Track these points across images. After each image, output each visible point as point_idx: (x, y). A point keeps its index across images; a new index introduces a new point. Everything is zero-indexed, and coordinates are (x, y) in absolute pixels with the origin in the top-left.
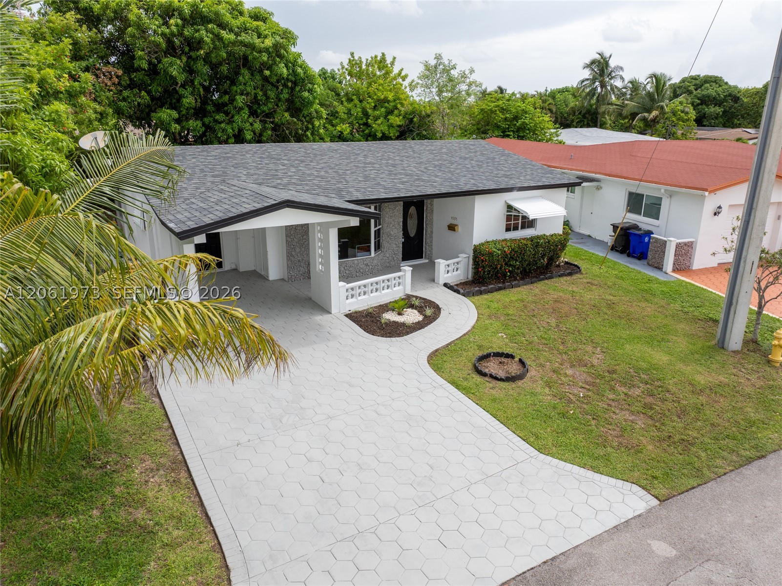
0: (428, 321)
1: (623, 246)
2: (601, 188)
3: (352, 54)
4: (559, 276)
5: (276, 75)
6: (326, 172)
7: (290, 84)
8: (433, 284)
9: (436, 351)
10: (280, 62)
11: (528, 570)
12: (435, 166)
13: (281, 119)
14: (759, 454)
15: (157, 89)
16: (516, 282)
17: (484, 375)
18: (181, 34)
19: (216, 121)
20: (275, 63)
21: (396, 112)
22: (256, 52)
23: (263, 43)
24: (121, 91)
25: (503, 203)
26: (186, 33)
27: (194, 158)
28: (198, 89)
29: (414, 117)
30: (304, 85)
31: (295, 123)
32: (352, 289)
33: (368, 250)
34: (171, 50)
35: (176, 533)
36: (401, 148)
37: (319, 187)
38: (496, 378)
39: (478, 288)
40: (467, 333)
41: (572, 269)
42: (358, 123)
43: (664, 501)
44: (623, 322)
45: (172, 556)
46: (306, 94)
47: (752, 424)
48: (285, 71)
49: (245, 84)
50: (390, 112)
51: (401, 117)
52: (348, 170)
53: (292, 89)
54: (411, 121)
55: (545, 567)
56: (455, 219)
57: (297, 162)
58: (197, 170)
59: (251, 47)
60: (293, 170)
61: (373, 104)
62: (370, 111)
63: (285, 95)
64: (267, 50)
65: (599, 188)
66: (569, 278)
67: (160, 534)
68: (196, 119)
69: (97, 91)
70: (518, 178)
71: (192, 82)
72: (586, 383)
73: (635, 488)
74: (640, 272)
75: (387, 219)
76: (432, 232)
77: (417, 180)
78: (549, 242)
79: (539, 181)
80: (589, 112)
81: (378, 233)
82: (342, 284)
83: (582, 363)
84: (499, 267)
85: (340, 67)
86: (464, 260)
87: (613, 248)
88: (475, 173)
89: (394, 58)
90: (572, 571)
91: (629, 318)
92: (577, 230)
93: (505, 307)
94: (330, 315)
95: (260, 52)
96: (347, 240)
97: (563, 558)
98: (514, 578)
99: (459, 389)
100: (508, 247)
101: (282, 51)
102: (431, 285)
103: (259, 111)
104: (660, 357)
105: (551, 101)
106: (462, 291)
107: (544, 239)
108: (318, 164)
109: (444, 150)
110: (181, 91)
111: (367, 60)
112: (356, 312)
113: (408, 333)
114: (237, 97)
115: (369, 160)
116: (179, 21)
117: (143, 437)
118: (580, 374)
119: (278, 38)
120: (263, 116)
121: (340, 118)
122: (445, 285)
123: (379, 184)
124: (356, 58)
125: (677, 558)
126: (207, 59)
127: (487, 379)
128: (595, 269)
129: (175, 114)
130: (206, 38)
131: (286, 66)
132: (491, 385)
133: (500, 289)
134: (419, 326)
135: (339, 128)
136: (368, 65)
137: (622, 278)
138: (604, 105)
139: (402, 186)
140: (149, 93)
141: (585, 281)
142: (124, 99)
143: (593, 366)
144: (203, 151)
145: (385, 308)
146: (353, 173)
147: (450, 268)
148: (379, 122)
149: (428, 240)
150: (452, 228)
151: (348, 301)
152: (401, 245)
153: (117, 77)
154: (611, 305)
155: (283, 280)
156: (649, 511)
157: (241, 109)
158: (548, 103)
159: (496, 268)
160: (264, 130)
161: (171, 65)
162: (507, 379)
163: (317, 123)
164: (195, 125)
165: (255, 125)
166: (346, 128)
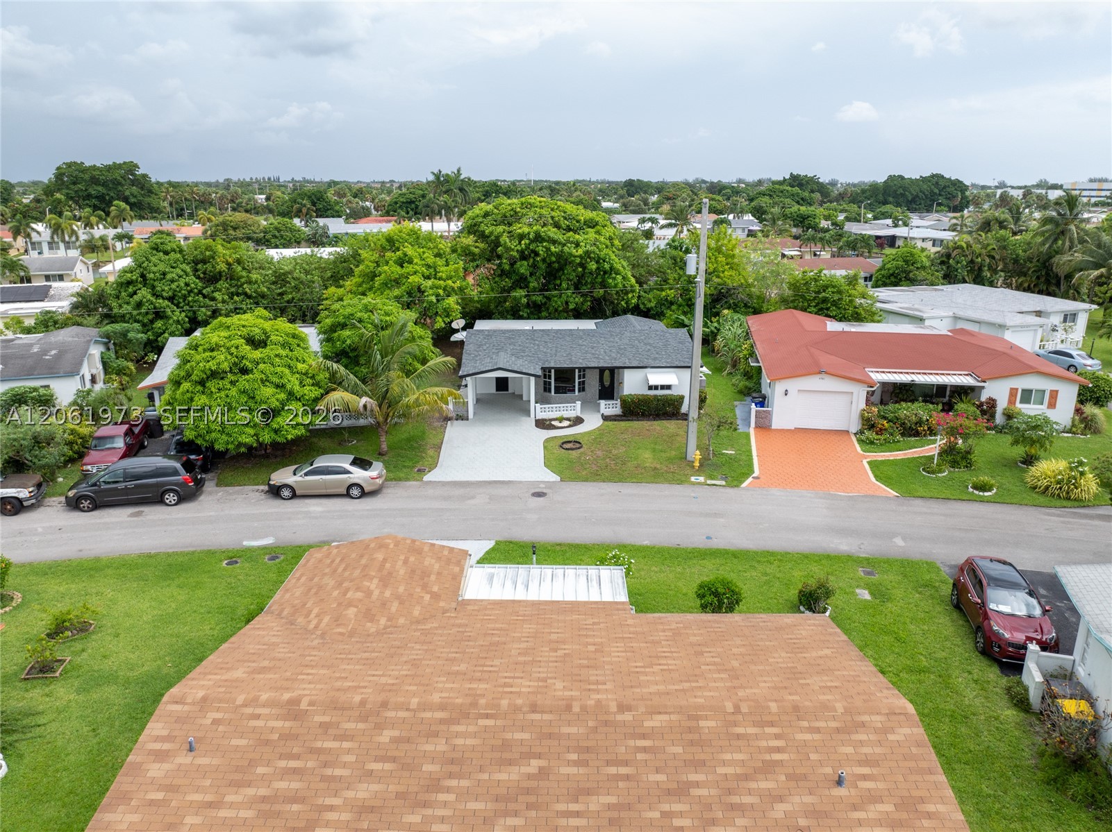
0: (570, 426)
9: (555, 437)
15: (515, 277)
16: (641, 419)
18: (528, 248)
20: (586, 262)
25: (645, 374)
26: (531, 247)
30: (611, 274)
32: (544, 409)
33: (574, 391)
34: (523, 257)
38: (564, 448)
39: (616, 419)
40: (579, 433)
43: (562, 481)
45: (426, 462)
46: (612, 280)
48: (595, 266)
53: (603, 276)
59: (571, 254)
64: (580, 256)
66: (681, 421)
67: (426, 458)
71: (535, 274)
75: (587, 376)
79: (671, 363)
81: (581, 383)
82: (538, 405)
83: (609, 451)
86: (619, 403)
93: (616, 428)
94: (528, 418)
95: (576, 256)
99: (545, 447)
100: (637, 398)
101: (592, 255)
102: (594, 413)
105: (994, 246)
106: (605, 418)
112: (541, 419)
113: (552, 429)
116: (527, 241)
122: (600, 415)
126: (544, 260)
131: (597, 262)
132: (559, 449)
133: (629, 420)
134: (563, 428)
135: (664, 294)
142: (495, 283)
143: (611, 453)
145: (555, 419)
147: (609, 406)
149: (616, 390)
150: (619, 385)
151: (542, 413)
152: (598, 391)
156: (553, 481)
158: (989, 248)
160: (585, 301)
161: (521, 266)
162: (567, 449)
163: (630, 296)
164: (538, 298)
165: (577, 299)
166: (671, 293)
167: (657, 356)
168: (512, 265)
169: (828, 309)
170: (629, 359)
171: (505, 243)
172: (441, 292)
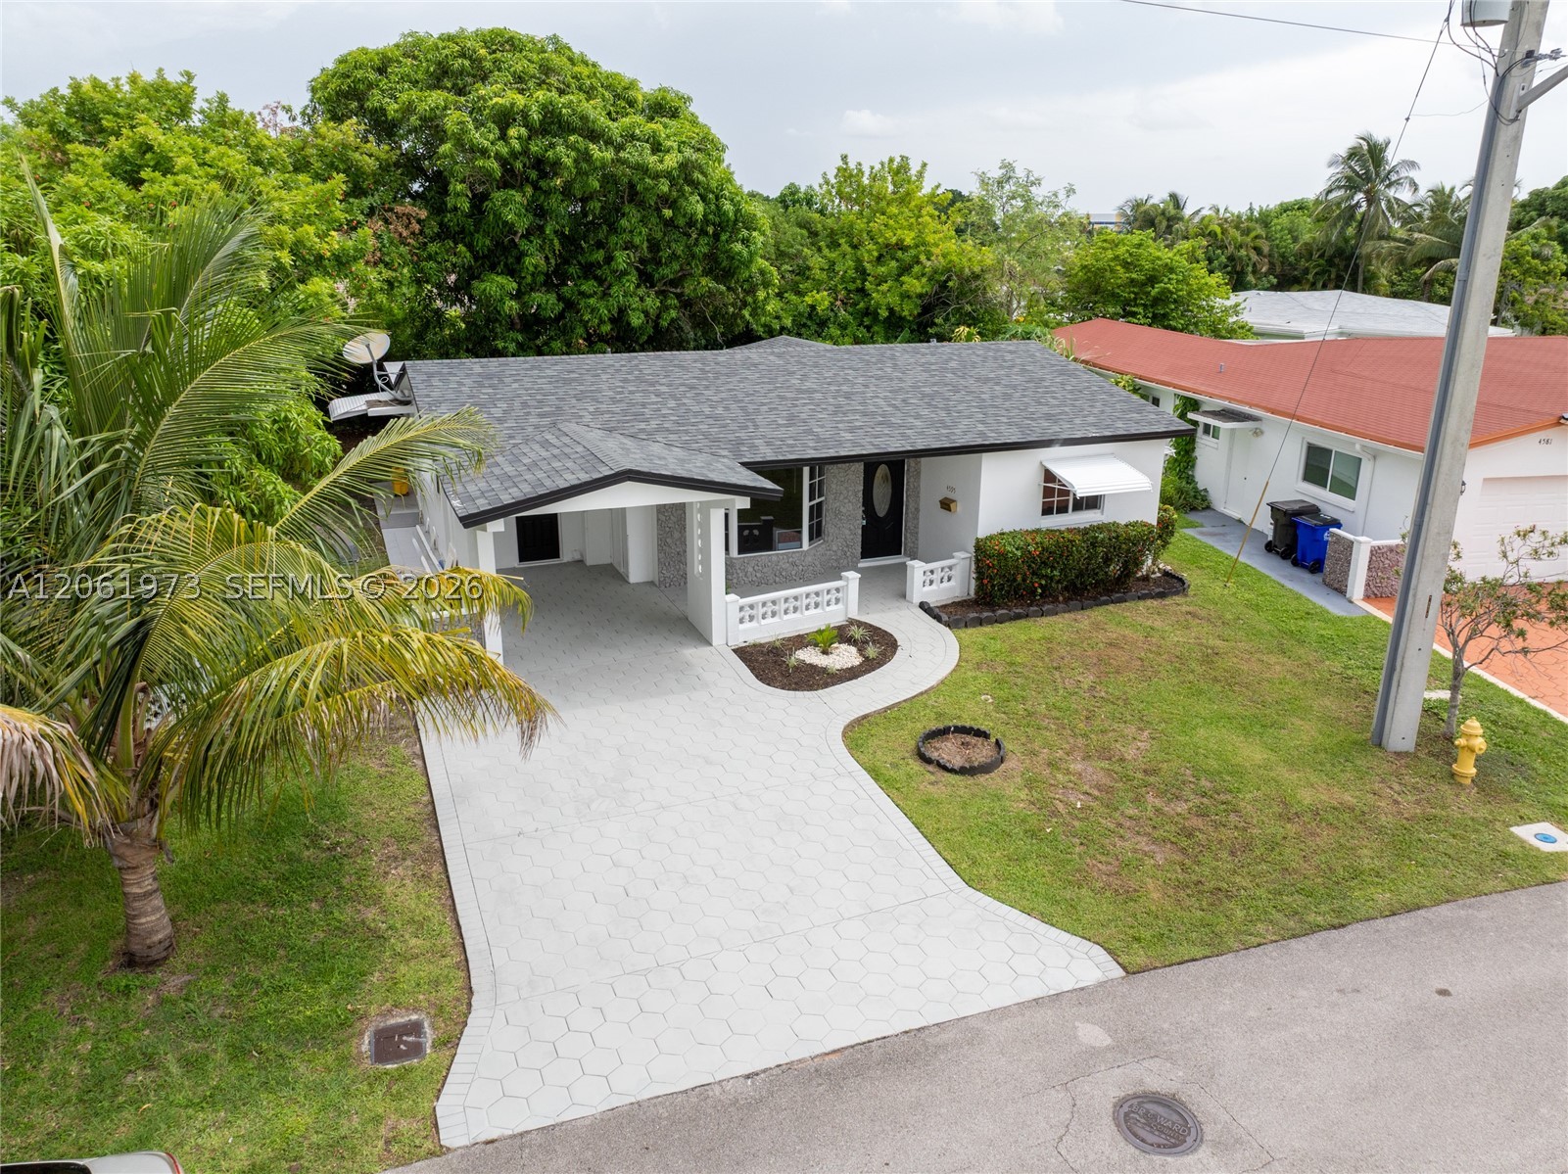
0: (869, 665)
1: (1287, 545)
2: (1262, 433)
3: (844, 158)
4: (1139, 598)
5: (684, 216)
6: (727, 409)
7: (710, 230)
8: (903, 604)
9: (865, 717)
10: (692, 193)
11: (878, 1039)
12: (924, 396)
13: (695, 289)
14: (1336, 921)
15: (483, 242)
16: (1050, 607)
17: (928, 761)
18: (525, 152)
19: (582, 294)
20: (682, 196)
21: (916, 269)
22: (649, 177)
23: (661, 162)
24: (425, 244)
25: (1037, 464)
26: (534, 148)
27: (516, 381)
28: (552, 243)
29: (949, 279)
30: (735, 231)
31: (722, 293)
32: (752, 607)
33: (797, 538)
34: (510, 179)
35: (413, 942)
36: (873, 360)
37: (706, 436)
38: (945, 768)
39: (975, 615)
40: (926, 691)
41: (1172, 584)
42: (846, 288)
43: (1134, 973)
44: (1218, 687)
45: (403, 969)
46: (738, 247)
47: (1356, 874)
48: (700, 208)
49: (631, 232)
50: (905, 269)
51: (924, 280)
52: (763, 404)
53: (716, 236)
54: (943, 286)
55: (905, 1038)
56: (953, 489)
57: (682, 389)
58: (517, 404)
59: (643, 169)
60: (672, 403)
61: (876, 254)
62: (868, 266)
63: (702, 249)
64: (668, 175)
65: (1258, 433)
66: (1155, 603)
67: (392, 940)
68: (548, 291)
69: (384, 246)
70: (1070, 421)
71: (541, 229)
72: (1098, 787)
73: (1098, 951)
74: (1298, 597)
75: (834, 486)
76: (917, 510)
77: (880, 423)
78: (1117, 537)
79: (1108, 427)
80: (1339, 252)
81: (817, 511)
82: (732, 597)
83: (1105, 754)
84: (1019, 578)
85: (822, 181)
86: (962, 562)
87: (1270, 547)
88: (991, 411)
89: (924, 165)
90: (942, 1047)
91: (1231, 682)
92: (1221, 508)
93: (1013, 650)
94: (709, 648)
95: (657, 176)
96: (771, 518)
97: (937, 1029)
98: (852, 1047)
99: (876, 780)
100: (1037, 544)
101: (697, 175)
102: (898, 604)
103: (657, 276)
104: (1252, 753)
105: (1260, 231)
106: (945, 618)
107: (1109, 531)
108: (718, 391)
109: (953, 364)
110: (524, 245)
111: (872, 168)
112: (755, 645)
113: (826, 685)
114: (617, 254)
115: (808, 385)
116: (523, 131)
117: (391, 813)
118: (1094, 771)
119: (688, 152)
120: (665, 284)
121: (814, 279)
122: (923, 606)
123: (810, 432)
124: (852, 165)
125: (1108, 1048)
126: (567, 192)
127: (931, 768)
128: (1216, 589)
129: (512, 286)
130: (565, 159)
131: (703, 198)
132: (933, 778)
134: (851, 674)
135: (808, 300)
136: (874, 178)
137: (1257, 608)
138: (1371, 238)
139: (848, 436)
140: (470, 247)
141: (1185, 608)
142: (430, 258)
143: (1122, 760)
144: (533, 368)
145: (800, 641)
146: (771, 409)
147: (934, 577)
148: (884, 287)
149: (909, 524)
150: (946, 505)
151: (741, 626)
152: (860, 532)
153: (419, 221)
154: (1209, 658)
155: (652, 583)
156: (1101, 984)
157: (625, 273)
158: (1253, 234)
159: (1015, 580)
160: (665, 308)
161: (505, 203)
162: (962, 771)
163: (761, 294)
164: (544, 301)
165: (649, 301)
166: (821, 299)
167: (1045, 409)
168: (479, 200)
169: (1165, 316)
170: (982, 422)
171: (464, 131)
172: (286, 258)
